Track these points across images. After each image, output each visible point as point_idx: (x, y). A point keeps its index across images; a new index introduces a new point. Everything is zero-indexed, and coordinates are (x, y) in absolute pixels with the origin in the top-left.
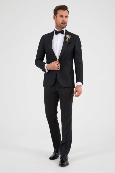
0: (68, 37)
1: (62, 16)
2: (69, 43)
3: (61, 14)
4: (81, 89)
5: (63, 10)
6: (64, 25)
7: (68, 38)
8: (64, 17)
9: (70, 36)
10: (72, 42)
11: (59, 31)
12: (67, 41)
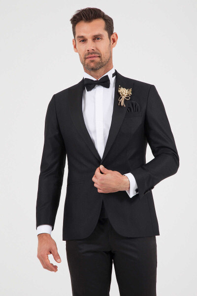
0: (125, 92)
2: (130, 108)
6: (92, 61)
7: (124, 97)
8: (90, 41)
9: (131, 90)
10: (138, 104)
11: (95, 79)
12: (122, 104)
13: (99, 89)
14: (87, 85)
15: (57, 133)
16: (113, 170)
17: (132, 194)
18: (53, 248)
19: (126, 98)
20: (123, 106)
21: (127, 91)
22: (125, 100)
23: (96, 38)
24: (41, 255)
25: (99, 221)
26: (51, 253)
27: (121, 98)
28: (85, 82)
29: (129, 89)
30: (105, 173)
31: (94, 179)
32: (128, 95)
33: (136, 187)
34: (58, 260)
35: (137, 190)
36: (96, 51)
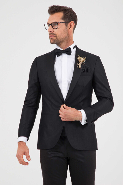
0: (81, 59)
2: (84, 70)
9: (85, 59)
10: (89, 68)
11: (62, 50)
12: (79, 67)
13: (65, 56)
14: (57, 53)
15: (37, 81)
16: (72, 107)
17: (83, 123)
18: (27, 151)
19: (82, 63)
20: (80, 68)
21: (83, 59)
22: (81, 65)
24: (19, 155)
25: (61, 137)
26: (25, 154)
27: (79, 63)
28: (56, 51)
29: (84, 57)
30: (67, 109)
31: (60, 112)
32: (83, 62)
33: (86, 119)
34: (29, 159)
35: (86, 121)
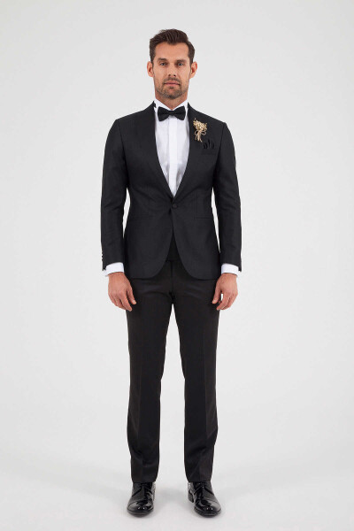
1: (165, 63)
2: (206, 144)
3: (163, 57)
4: (236, 284)
5: (169, 43)
6: (172, 88)
8: (172, 65)
9: (206, 125)
10: (213, 141)
19: (202, 132)
20: (200, 141)
21: (203, 125)
23: (179, 63)
27: (197, 132)
32: (204, 130)
36: (177, 77)
